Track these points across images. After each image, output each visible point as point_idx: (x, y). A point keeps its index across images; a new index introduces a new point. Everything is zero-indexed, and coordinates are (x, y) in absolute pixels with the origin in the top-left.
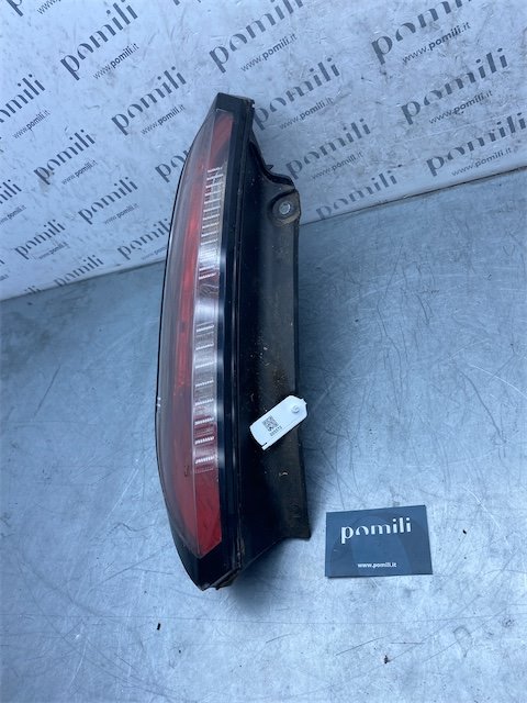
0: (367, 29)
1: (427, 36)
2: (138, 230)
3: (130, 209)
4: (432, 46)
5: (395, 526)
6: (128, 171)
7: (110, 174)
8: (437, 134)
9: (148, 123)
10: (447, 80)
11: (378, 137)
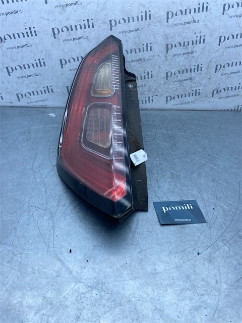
0: (167, 38)
1: (184, 50)
2: (34, 87)
3: (36, 75)
4: (184, 54)
5: (185, 207)
6: (46, 56)
7: (35, 54)
8: (173, 87)
9: (68, 38)
10: (183, 68)
11: (155, 81)
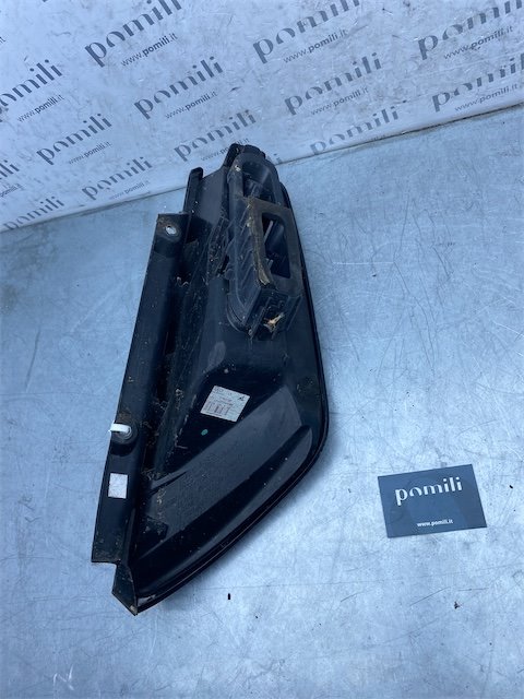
2: (109, 170)
6: (101, 106)
7: (79, 111)
9: (130, 54)
10: (470, 14)
11: (388, 72)
